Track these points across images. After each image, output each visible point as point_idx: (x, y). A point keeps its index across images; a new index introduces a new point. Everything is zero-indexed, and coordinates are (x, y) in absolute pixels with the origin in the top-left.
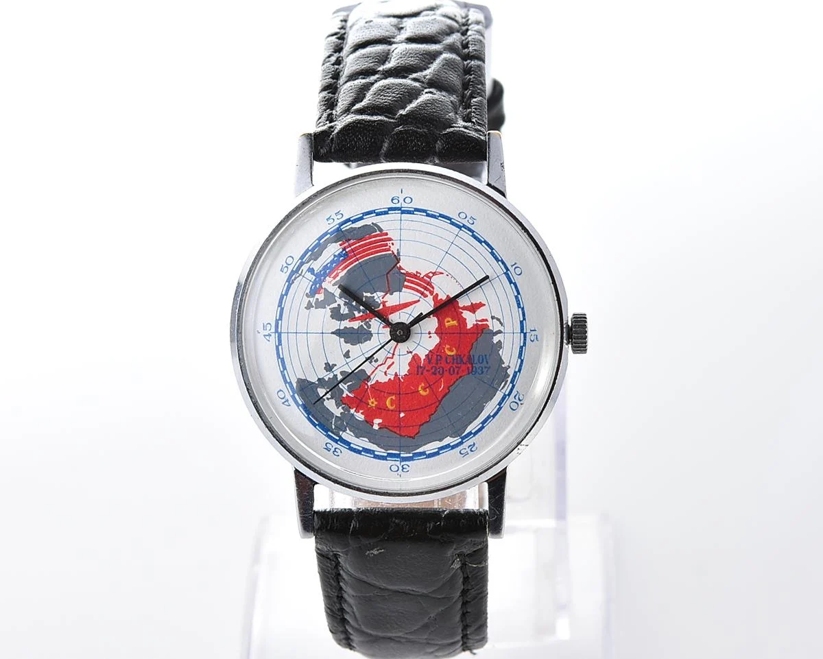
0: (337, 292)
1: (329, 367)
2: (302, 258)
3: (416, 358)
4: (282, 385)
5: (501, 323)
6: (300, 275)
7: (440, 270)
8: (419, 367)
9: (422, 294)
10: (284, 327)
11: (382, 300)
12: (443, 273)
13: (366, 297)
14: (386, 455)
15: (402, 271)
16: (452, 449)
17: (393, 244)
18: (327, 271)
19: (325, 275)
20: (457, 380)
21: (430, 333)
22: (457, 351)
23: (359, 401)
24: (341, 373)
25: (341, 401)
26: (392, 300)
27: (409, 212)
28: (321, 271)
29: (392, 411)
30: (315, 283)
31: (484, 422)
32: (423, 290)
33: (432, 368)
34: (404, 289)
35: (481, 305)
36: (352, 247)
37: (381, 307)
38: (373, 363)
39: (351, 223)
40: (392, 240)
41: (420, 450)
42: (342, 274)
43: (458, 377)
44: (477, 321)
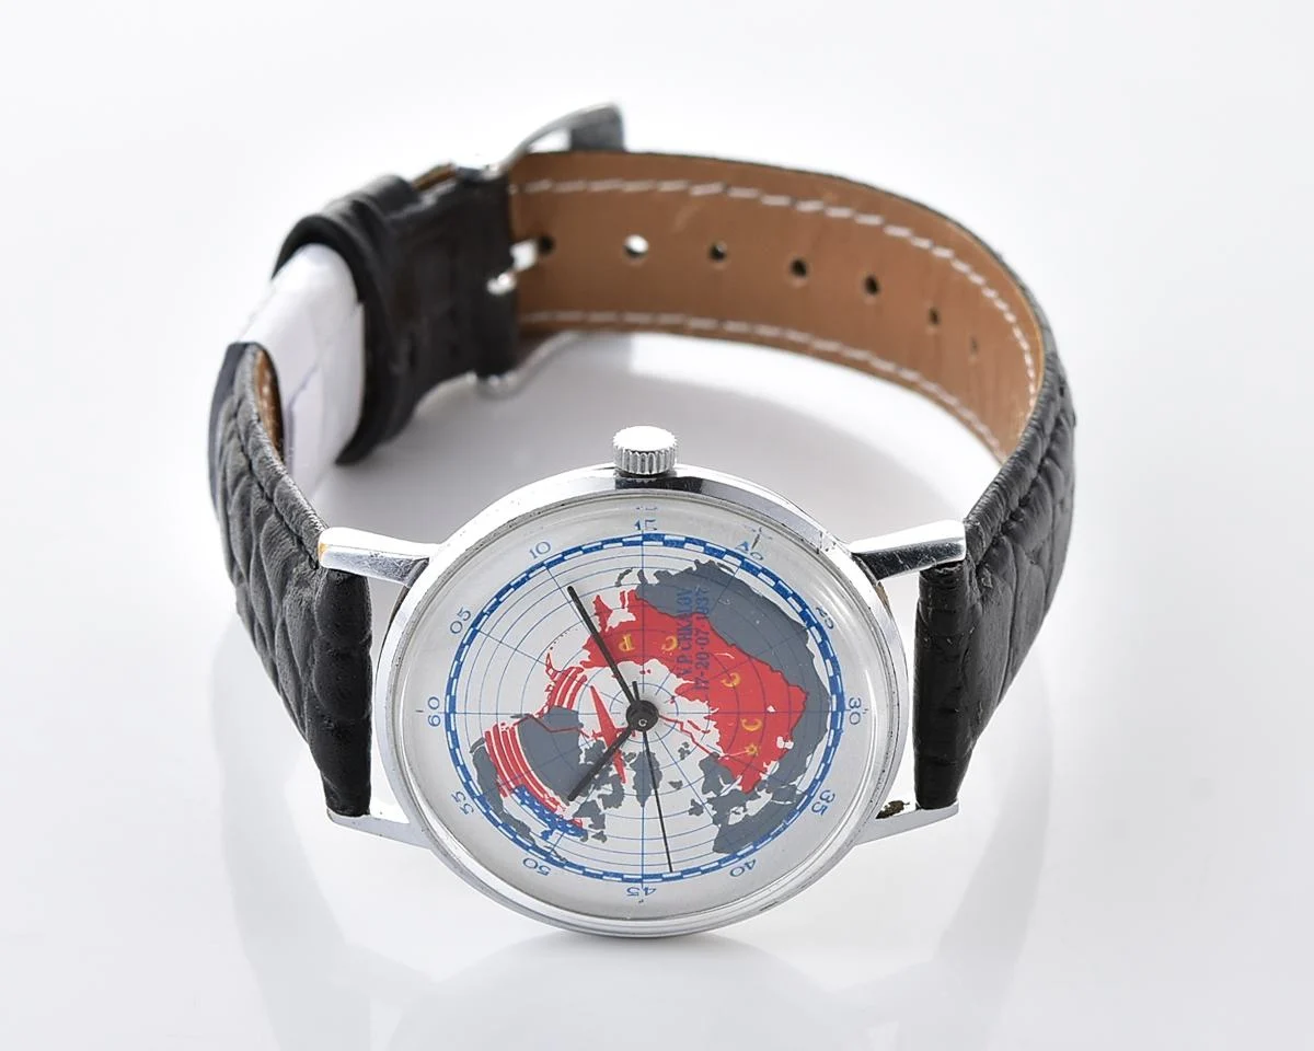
0: (581, 799)
1: (696, 809)
2: (527, 848)
3: (681, 691)
4: (726, 869)
5: (627, 572)
6: (553, 850)
7: (544, 659)
8: (696, 686)
9: (581, 682)
10: (636, 872)
11: (592, 738)
12: (549, 654)
13: (586, 760)
14: (832, 731)
15: (546, 710)
16: (827, 640)
17: (503, 724)
18: (545, 811)
19: (552, 815)
20: (716, 634)
21: (643, 672)
22: (672, 634)
23: (748, 770)
24: (704, 793)
25: (750, 793)
26: (590, 723)
27: (453, 700)
28: (546, 821)
29: (764, 723)
30: (565, 830)
31: (785, 594)
32: (575, 682)
33: (699, 668)
34: (574, 708)
35: (599, 602)
36: (508, 779)
37: (602, 739)
38: (690, 749)
39: (471, 783)
40: (497, 726)
41: (827, 684)
42: (551, 793)
43: (711, 633)
44: (623, 607)
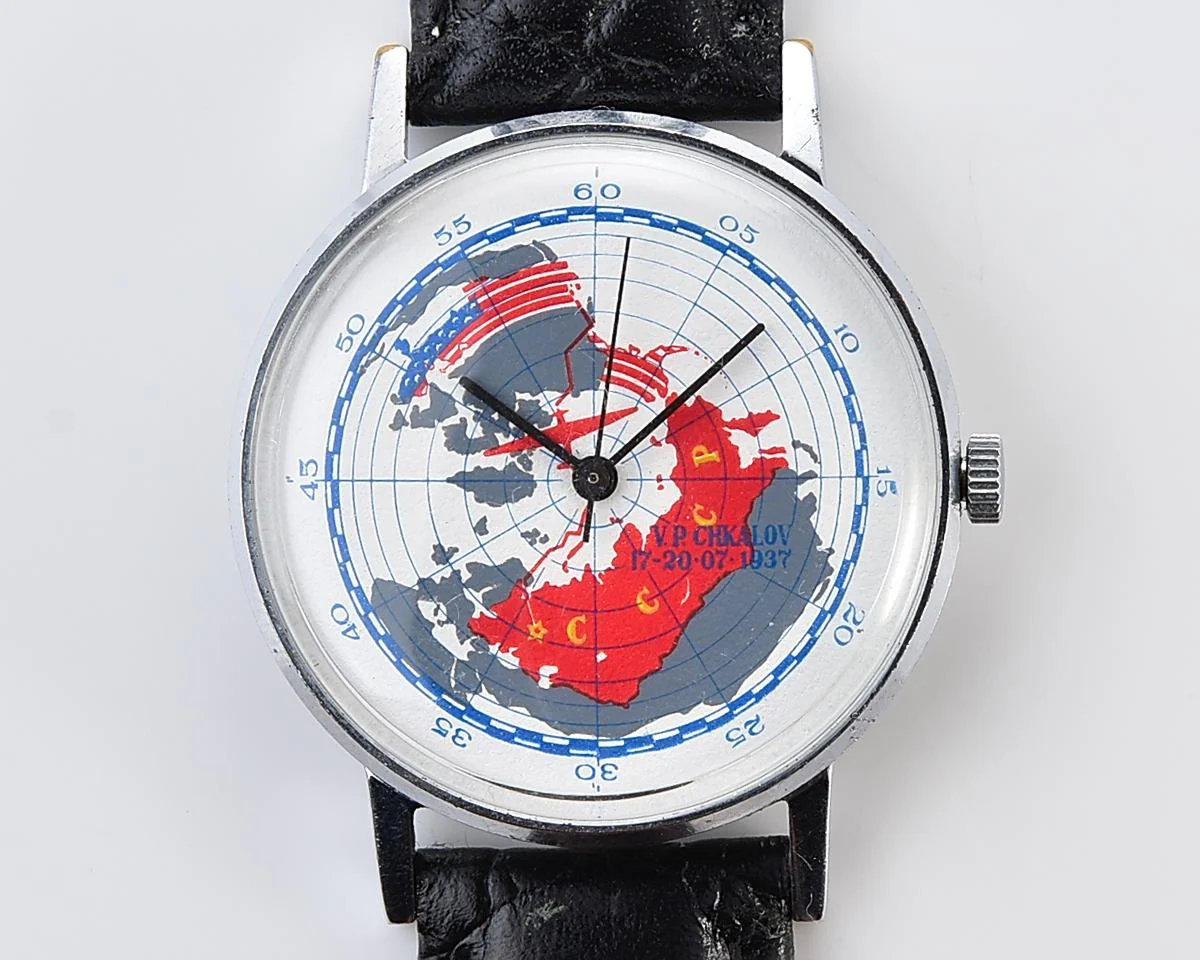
0: (459, 393)
1: (442, 555)
2: (382, 318)
3: (629, 534)
4: (342, 596)
5: (814, 457)
6: (379, 355)
7: (680, 342)
8: (637, 552)
9: (643, 393)
10: (344, 467)
11: (555, 408)
12: (687, 350)
13: (522, 401)
14: (566, 742)
15: (600, 345)
16: (709, 730)
17: (578, 286)
18: (440, 344)
19: (433, 355)
20: (719, 580)
21: (659, 479)
22: (719, 517)
23: (503, 627)
24: (468, 565)
25: (471, 628)
26: (579, 407)
27: (611, 218)
28: (423, 348)
29: (578, 648)
30: (410, 372)
31: (778, 671)
32: (643, 386)
33: (665, 556)
34: (603, 385)
35: (769, 417)
36: (492, 294)
37: (554, 423)
38: (538, 545)
39: (487, 241)
40: (577, 278)
41: (640, 733)
42: (469, 353)
43: (721, 573)
44: (761, 451)
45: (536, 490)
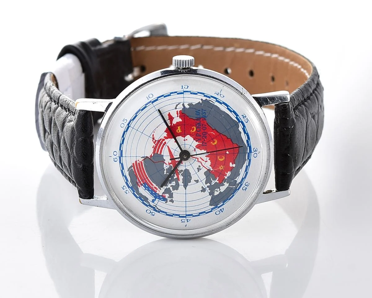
0: (165, 187)
1: (203, 190)
2: (147, 205)
3: (198, 147)
4: (214, 212)
5: (179, 104)
6: (156, 206)
7: (151, 136)
8: (202, 145)
9: (164, 145)
10: (183, 213)
11: (168, 165)
12: (153, 135)
13: (166, 173)
14: (248, 160)
15: (153, 155)
16: (245, 127)
17: (138, 160)
18: (153, 192)
19: (155, 193)
20: (209, 126)
21: (185, 140)
22: (194, 126)
23: (220, 175)
24: (206, 184)
25: (221, 183)
26: (167, 159)
27: (122, 153)
28: (153, 196)
29: (225, 158)
30: (160, 199)
31: (231, 111)
32: (162, 144)
33: (203, 138)
34: (162, 154)
35: (169, 115)
36: (141, 180)
37: (171, 165)
38: (201, 168)
39: (128, 182)
40: (136, 161)
41: (246, 143)
42: (155, 185)
43: (207, 125)
44: (178, 117)
45: (188, 169)
